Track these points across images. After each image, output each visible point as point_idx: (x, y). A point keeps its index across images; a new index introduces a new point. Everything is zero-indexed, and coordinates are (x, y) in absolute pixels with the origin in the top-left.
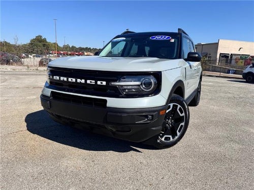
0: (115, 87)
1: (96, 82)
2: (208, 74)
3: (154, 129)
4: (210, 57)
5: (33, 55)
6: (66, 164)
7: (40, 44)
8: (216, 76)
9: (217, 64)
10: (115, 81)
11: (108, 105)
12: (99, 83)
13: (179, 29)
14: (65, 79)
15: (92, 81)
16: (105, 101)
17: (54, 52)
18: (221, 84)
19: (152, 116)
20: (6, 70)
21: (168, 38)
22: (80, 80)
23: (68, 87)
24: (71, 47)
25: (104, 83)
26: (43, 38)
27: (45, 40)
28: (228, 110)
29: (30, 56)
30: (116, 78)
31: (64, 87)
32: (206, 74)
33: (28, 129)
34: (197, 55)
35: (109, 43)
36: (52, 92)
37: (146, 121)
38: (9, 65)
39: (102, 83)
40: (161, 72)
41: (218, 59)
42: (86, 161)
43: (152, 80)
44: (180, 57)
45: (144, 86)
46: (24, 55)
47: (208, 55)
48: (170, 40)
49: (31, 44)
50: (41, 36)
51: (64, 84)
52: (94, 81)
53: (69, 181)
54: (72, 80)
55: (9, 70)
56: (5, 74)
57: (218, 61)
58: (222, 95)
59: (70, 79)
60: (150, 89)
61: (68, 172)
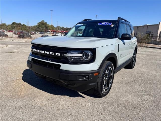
0: (66, 57)
1: (55, 54)
2: (150, 46)
3: (90, 84)
4: (153, 34)
5: (39, 32)
6: (36, 102)
7: (43, 26)
8: (155, 48)
9: (158, 39)
10: (66, 53)
11: (61, 68)
12: (56, 54)
13: (119, 18)
14: (39, 51)
15: (53, 53)
16: (60, 66)
17: (51, 31)
18: (156, 54)
19: (88, 76)
20: (22, 42)
21: (110, 24)
22: (46, 52)
23: (40, 56)
24: (61, 27)
25: (59, 54)
26: (45, 22)
27: (46, 23)
28: (154, 72)
29: (37, 33)
30: (66, 52)
31: (38, 56)
32: (148, 46)
33: (22, 79)
34: (128, 36)
35: (74, 27)
36: (32, 58)
37: (85, 79)
38: (24, 38)
39: (58, 54)
40: (95, 48)
41: (158, 36)
42: (49, 100)
43: (89, 53)
44: (116, 37)
45: (85, 57)
46: (33, 32)
47: (152, 33)
48: (111, 25)
49: (38, 25)
50: (44, 21)
51: (38, 54)
52: (54, 53)
53: (35, 112)
54: (42, 52)
55: (23, 41)
56: (21, 44)
57: (158, 37)
58: (154, 61)
59: (41, 51)
60: (88, 59)
61: (36, 106)
